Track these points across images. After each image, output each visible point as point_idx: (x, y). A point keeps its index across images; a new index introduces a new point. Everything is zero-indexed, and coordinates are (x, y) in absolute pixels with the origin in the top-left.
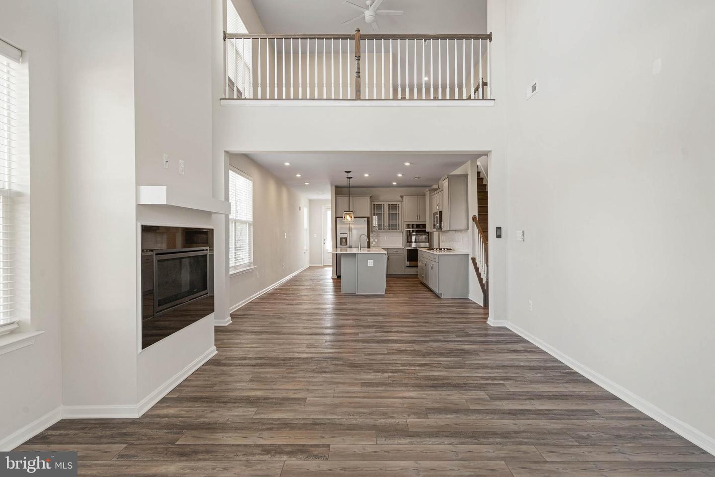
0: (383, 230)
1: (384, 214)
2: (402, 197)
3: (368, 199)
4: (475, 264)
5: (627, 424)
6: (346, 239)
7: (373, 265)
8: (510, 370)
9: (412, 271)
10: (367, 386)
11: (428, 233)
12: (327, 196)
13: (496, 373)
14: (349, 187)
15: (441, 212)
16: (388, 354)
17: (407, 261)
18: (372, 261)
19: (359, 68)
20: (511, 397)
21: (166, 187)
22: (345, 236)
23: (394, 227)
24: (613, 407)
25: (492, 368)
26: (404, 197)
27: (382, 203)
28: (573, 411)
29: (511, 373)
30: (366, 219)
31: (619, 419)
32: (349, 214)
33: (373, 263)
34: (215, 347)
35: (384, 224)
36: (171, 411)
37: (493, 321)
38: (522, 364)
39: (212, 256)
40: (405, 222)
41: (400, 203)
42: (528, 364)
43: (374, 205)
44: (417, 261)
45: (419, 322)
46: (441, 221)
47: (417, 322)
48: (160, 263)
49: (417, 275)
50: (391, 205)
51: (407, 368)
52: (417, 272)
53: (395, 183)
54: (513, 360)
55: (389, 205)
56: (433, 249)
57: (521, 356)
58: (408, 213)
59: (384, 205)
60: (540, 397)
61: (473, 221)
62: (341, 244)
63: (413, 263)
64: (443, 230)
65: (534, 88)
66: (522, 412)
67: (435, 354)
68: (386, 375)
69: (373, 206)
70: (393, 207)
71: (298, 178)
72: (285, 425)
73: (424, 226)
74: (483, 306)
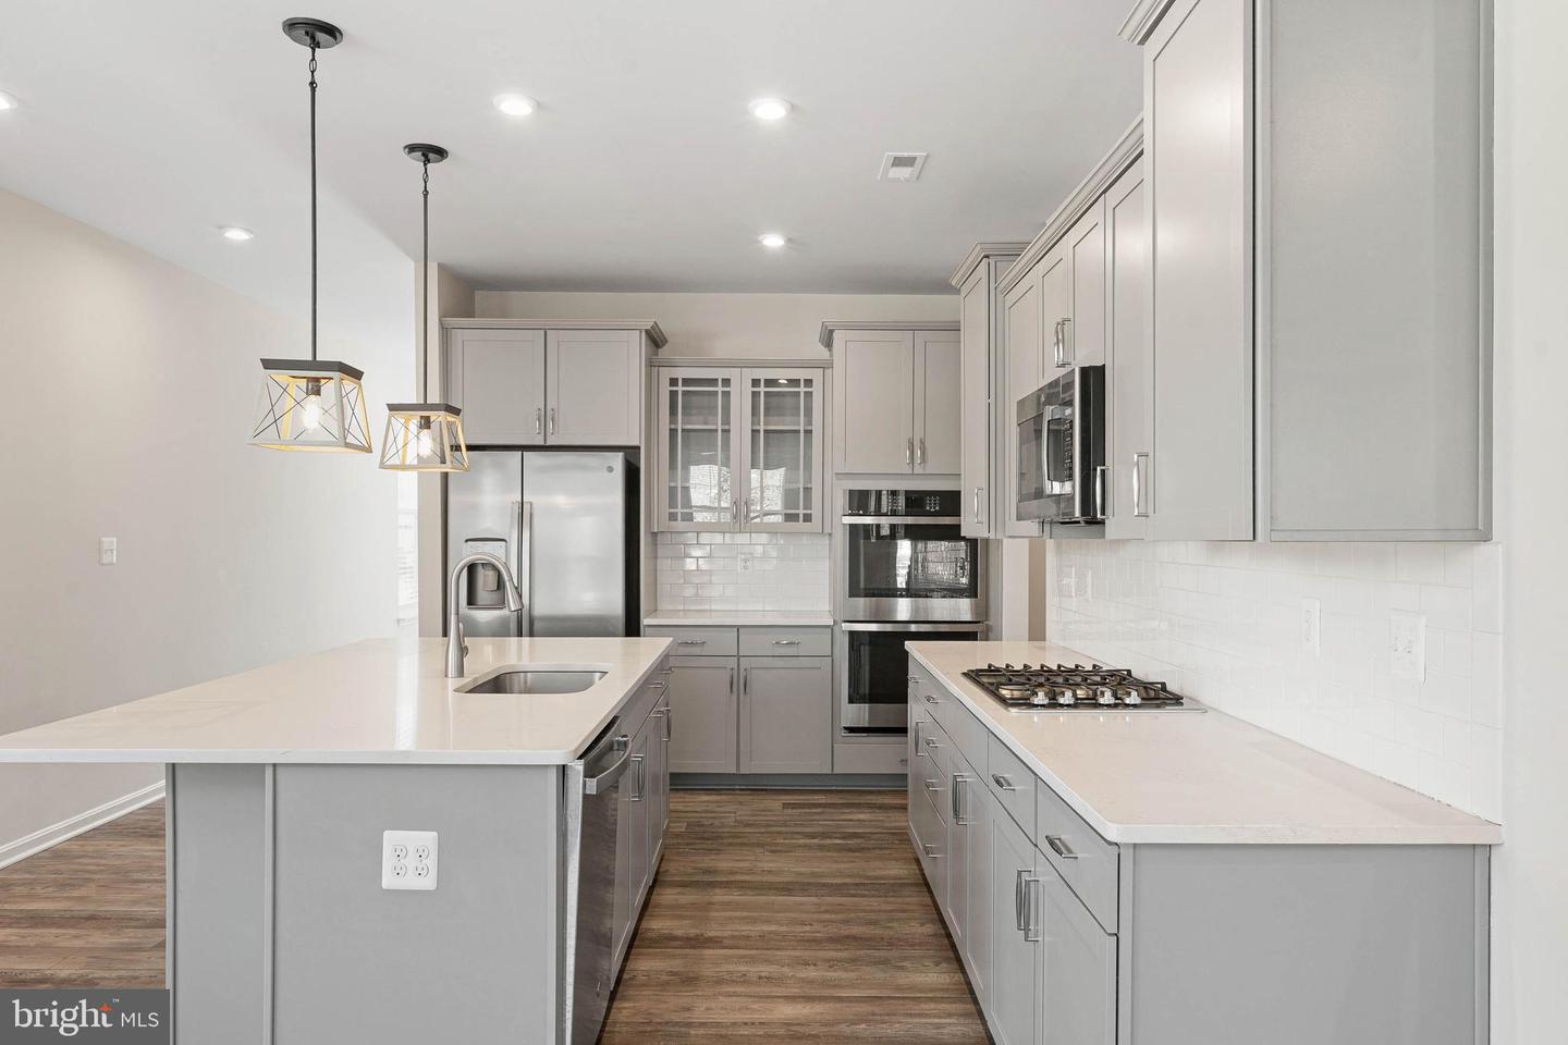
1: (726, 432)
2: (828, 342)
3: (636, 345)
7: (428, 883)
9: (873, 756)
11: (973, 543)
15: (1094, 379)
17: (851, 701)
18: (429, 838)
26: (840, 339)
27: (719, 374)
30: (617, 461)
33: (431, 862)
40: (844, 476)
41: (816, 375)
43: (674, 382)
44: (904, 699)
49: (904, 777)
50: (769, 382)
52: (904, 762)
55: (756, 382)
59: (726, 382)
63: (886, 713)
69: (663, 388)
70: (780, 397)
73: (950, 502)
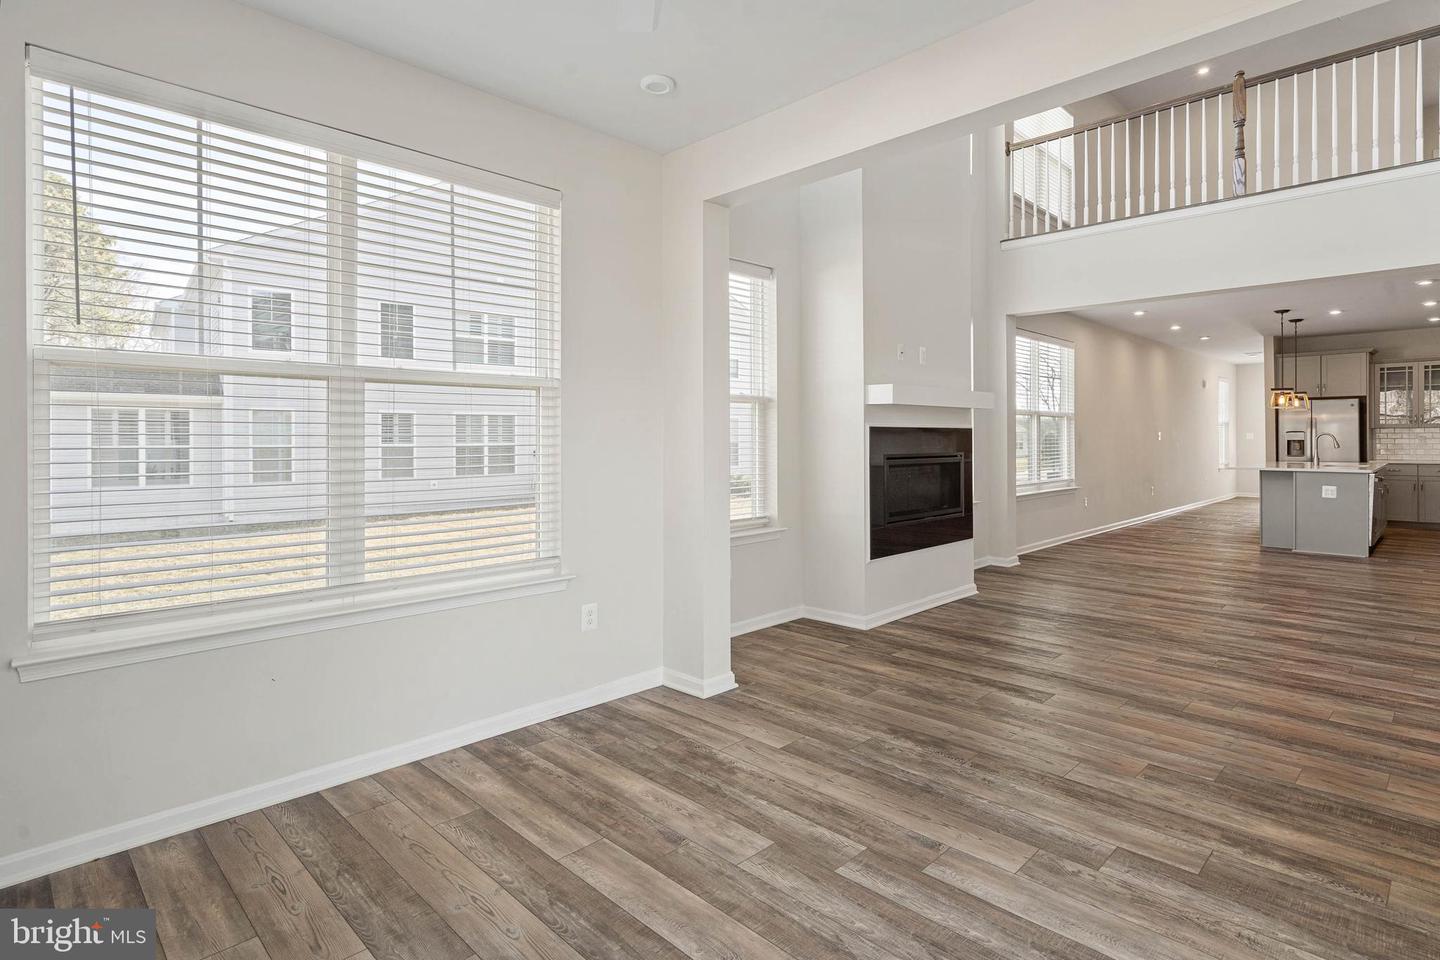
3: (1364, 357)
6: (1301, 443)
12: (1256, 356)
14: (1296, 337)
19: (1241, 141)
21: (891, 385)
22: (1299, 437)
27: (1407, 365)
30: (1357, 401)
34: (974, 585)
36: (899, 632)
39: (969, 465)
43: (1381, 369)
48: (892, 469)
62: (1289, 453)
69: (1377, 372)
71: (1175, 332)
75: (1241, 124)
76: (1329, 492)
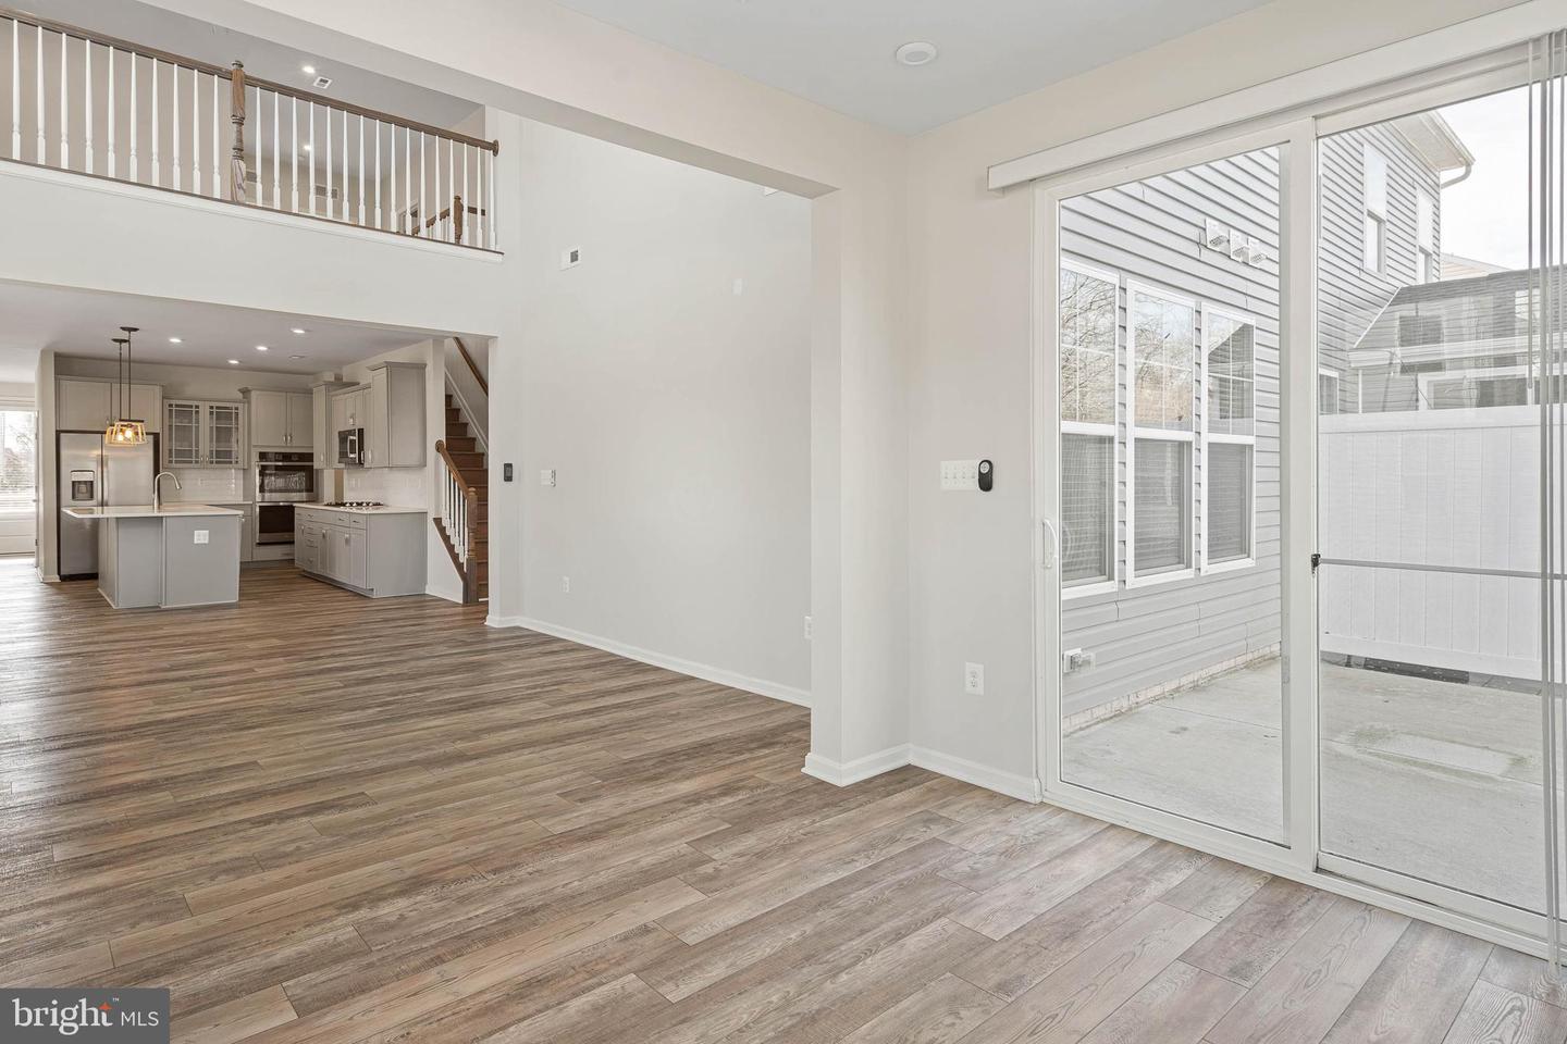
0: (194, 465)
1: (197, 428)
2: (245, 392)
3: (155, 391)
4: (442, 530)
5: (710, 696)
6: (90, 483)
7: (206, 542)
8: (556, 674)
9: (275, 553)
10: (354, 728)
13: (541, 680)
15: (361, 431)
16: (345, 686)
17: (261, 532)
19: (240, 140)
20: (576, 699)
23: (223, 457)
24: (693, 685)
25: (532, 676)
26: (253, 393)
27: (194, 403)
28: (652, 698)
29: (562, 676)
30: (150, 439)
31: (702, 694)
32: (132, 426)
35: (197, 451)
37: (498, 618)
38: (569, 665)
40: (255, 446)
41: (240, 406)
42: (576, 664)
43: (171, 405)
44: (293, 530)
45: (365, 638)
46: (361, 448)
47: (360, 639)
49: (292, 559)
50: (217, 408)
51: (400, 697)
52: (293, 553)
53: (234, 362)
54: (554, 662)
55: (212, 407)
56: (344, 505)
57: (563, 657)
58: (264, 427)
59: (197, 407)
60: (611, 693)
61: (438, 450)
64: (366, 465)
65: (574, 257)
66: (598, 710)
67: (432, 674)
68: (370, 711)
69: (167, 408)
70: (223, 415)
72: (253, 796)
73: (308, 457)
74: (461, 602)
75: (240, 122)
76: (201, 537)
